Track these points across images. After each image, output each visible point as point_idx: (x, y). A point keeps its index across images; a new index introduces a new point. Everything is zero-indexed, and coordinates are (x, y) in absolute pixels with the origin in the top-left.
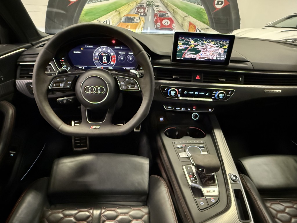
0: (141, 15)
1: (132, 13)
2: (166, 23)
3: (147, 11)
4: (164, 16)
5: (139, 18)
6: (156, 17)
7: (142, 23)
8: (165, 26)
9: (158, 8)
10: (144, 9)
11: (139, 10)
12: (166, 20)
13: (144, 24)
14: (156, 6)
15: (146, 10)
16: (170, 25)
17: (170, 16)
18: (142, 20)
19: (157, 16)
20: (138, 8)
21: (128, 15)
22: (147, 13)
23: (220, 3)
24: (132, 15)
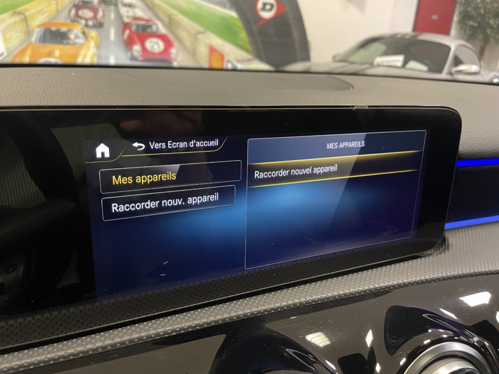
0: (86, 25)
1: (62, 18)
2: (156, 47)
3: (104, 16)
4: (149, 30)
5: (84, 33)
6: (127, 32)
7: (92, 44)
8: (153, 54)
9: (130, 9)
10: (95, 10)
11: (81, 13)
12: (154, 40)
13: (98, 47)
14: (125, 5)
15: (100, 14)
16: (166, 51)
17: (163, 30)
18: (92, 38)
19: (130, 28)
20: (78, 7)
21: (49, 23)
22: (102, 21)
23: (268, 7)
24: (62, 23)
